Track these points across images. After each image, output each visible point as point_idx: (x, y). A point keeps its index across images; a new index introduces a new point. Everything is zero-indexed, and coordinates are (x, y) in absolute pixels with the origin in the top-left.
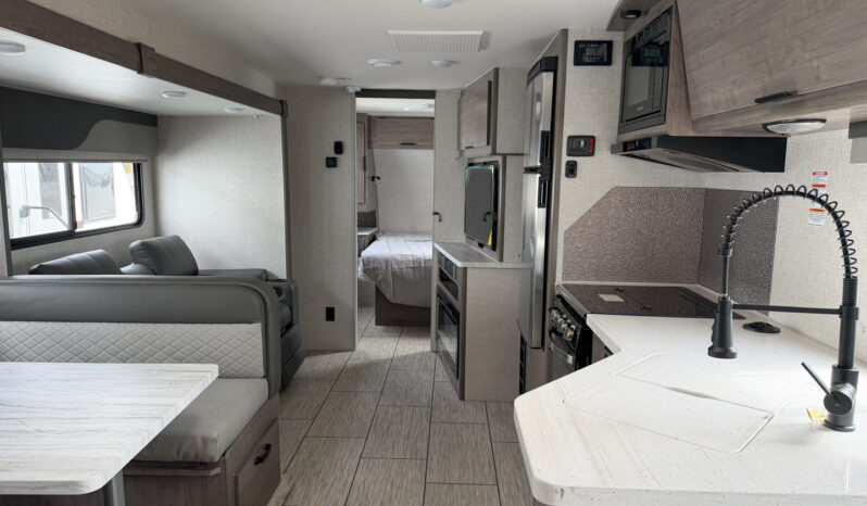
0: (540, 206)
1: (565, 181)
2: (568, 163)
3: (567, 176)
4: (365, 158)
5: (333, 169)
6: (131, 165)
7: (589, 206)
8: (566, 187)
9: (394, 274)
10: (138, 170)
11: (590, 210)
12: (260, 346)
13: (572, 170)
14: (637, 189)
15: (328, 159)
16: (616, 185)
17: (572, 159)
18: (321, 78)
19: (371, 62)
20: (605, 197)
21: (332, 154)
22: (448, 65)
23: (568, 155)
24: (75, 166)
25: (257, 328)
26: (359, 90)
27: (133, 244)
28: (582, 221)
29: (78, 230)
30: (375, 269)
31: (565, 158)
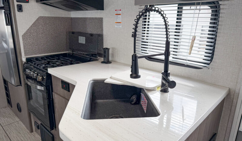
0: (7, 25)
1: (18, 14)
2: (18, 5)
3: (18, 11)
8: (19, 16)
11: (31, 26)
13: (20, 9)
14: (48, 17)
16: (40, 16)
17: (19, 3)
28: (29, 31)
31: (16, 3)
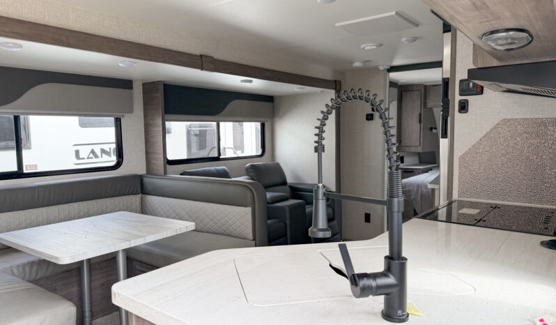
0: (443, 136)
1: (458, 116)
2: (460, 102)
3: (460, 111)
4: (420, 115)
5: (371, 121)
6: (259, 124)
7: (481, 136)
8: (459, 121)
9: (422, 195)
10: (263, 126)
12: (250, 221)
13: (464, 107)
15: (367, 115)
16: (504, 117)
17: (463, 98)
18: (353, 63)
19: (362, 46)
20: (495, 128)
21: (371, 112)
22: (414, 41)
23: (461, 95)
24: (222, 124)
25: (249, 210)
26: (389, 68)
27: (247, 165)
28: (474, 149)
29: (221, 157)
30: (409, 191)
31: (458, 98)
